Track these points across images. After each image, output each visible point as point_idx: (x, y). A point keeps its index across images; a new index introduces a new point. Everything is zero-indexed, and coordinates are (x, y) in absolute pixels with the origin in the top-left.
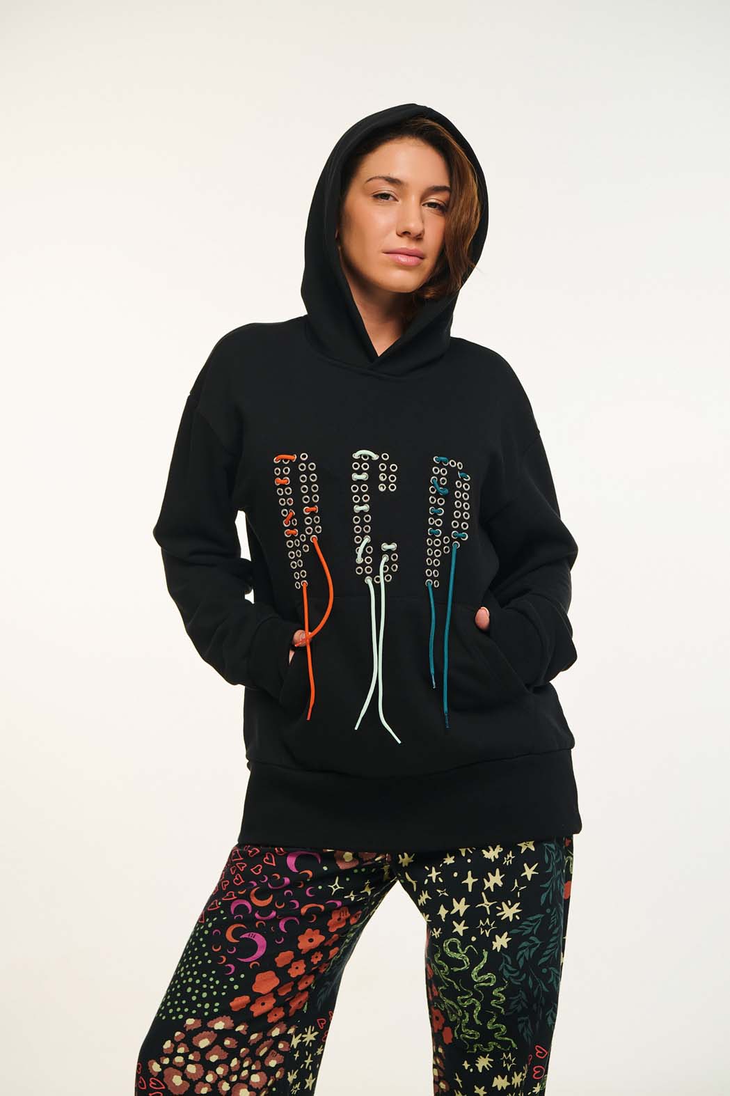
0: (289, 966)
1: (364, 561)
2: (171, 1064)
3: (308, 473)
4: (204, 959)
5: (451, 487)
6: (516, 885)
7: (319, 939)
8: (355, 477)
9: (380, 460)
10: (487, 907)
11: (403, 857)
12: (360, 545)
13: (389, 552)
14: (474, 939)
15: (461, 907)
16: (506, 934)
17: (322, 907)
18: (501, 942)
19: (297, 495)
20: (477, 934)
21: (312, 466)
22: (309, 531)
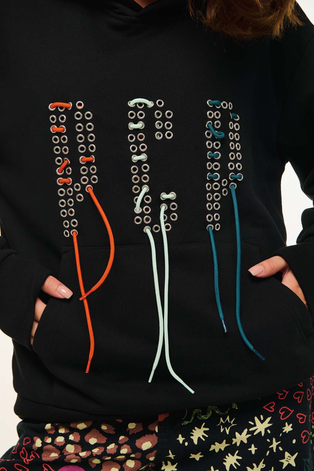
1: (143, 211)
3: (84, 121)
8: (132, 126)
12: (138, 195)
13: (168, 201)
19: (73, 144)
21: (88, 116)
22: (85, 180)
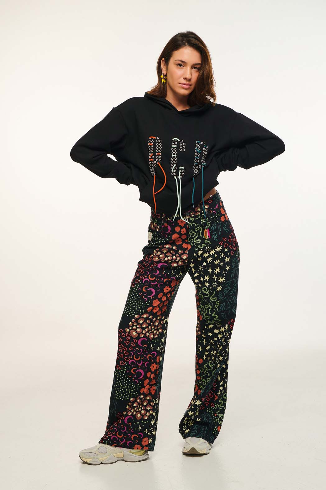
0: (162, 298)
1: (174, 171)
2: (132, 329)
3: (159, 143)
4: (137, 297)
5: (202, 150)
6: (224, 272)
7: (169, 289)
8: (173, 146)
9: (180, 142)
10: (215, 279)
11: (191, 264)
12: (173, 166)
13: (182, 169)
14: (211, 288)
15: (207, 278)
16: (220, 286)
17: (170, 279)
18: (219, 288)
19: (155, 149)
20: (212, 287)
21: (160, 141)
22: (157, 160)
